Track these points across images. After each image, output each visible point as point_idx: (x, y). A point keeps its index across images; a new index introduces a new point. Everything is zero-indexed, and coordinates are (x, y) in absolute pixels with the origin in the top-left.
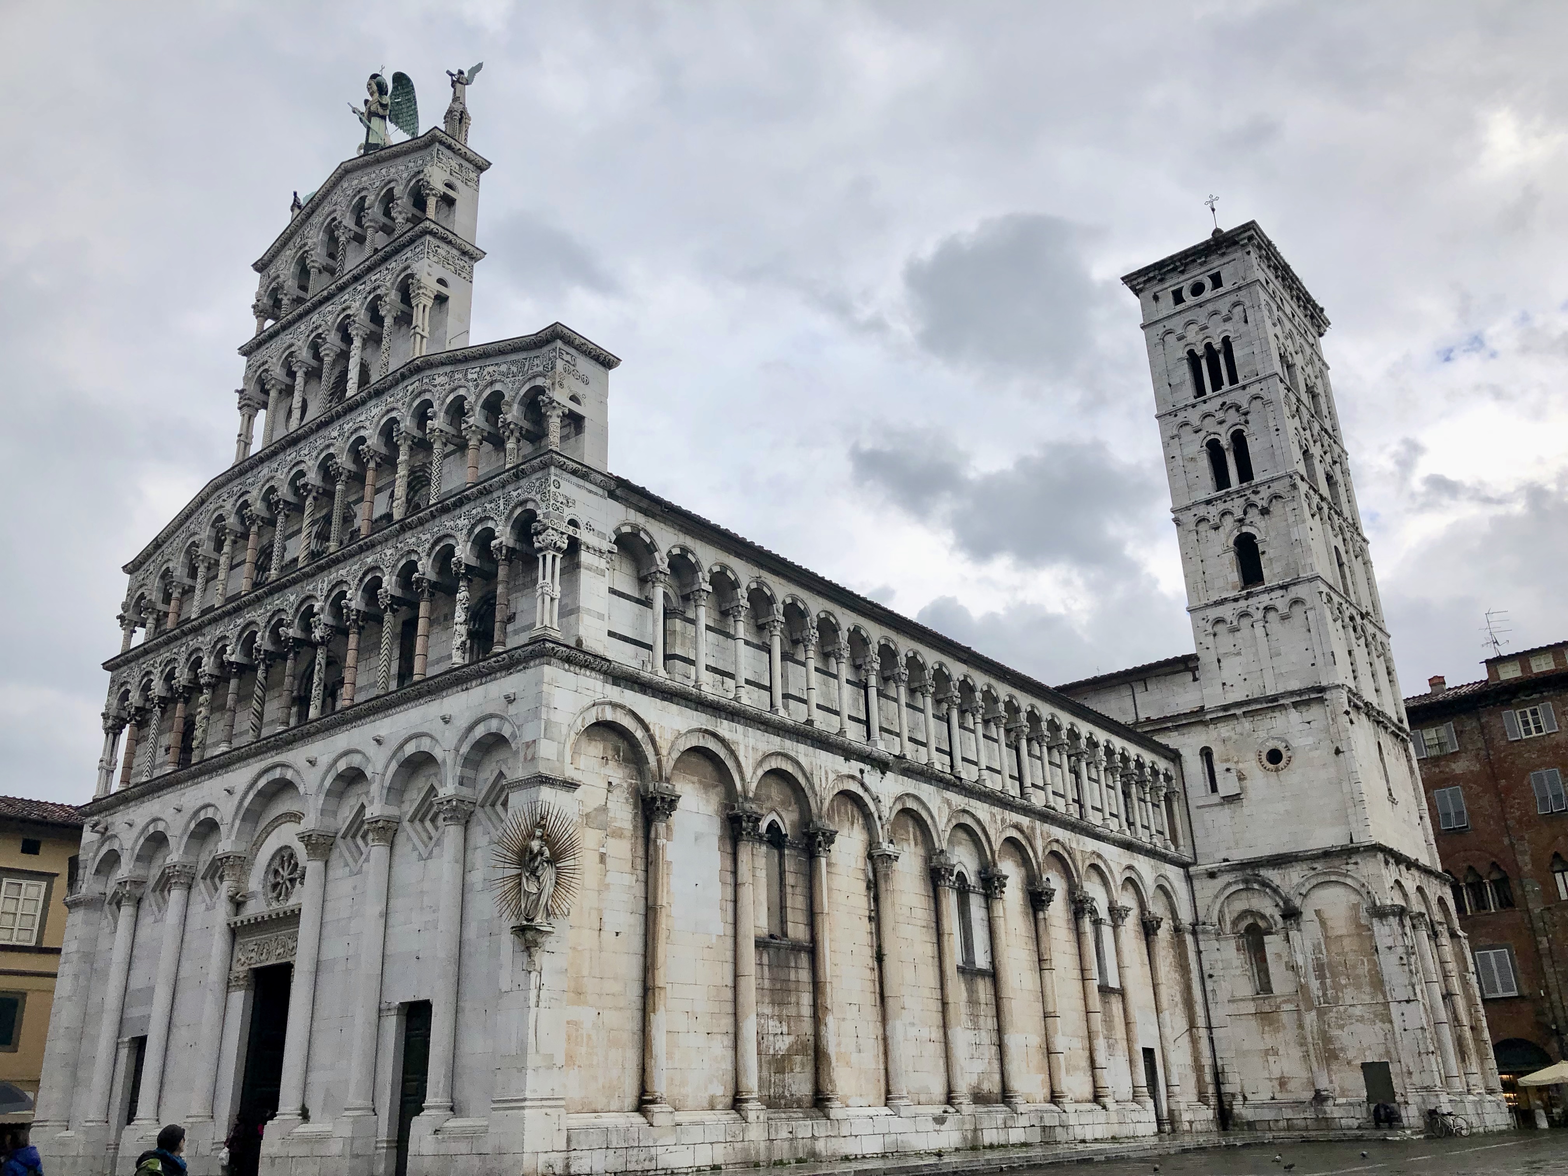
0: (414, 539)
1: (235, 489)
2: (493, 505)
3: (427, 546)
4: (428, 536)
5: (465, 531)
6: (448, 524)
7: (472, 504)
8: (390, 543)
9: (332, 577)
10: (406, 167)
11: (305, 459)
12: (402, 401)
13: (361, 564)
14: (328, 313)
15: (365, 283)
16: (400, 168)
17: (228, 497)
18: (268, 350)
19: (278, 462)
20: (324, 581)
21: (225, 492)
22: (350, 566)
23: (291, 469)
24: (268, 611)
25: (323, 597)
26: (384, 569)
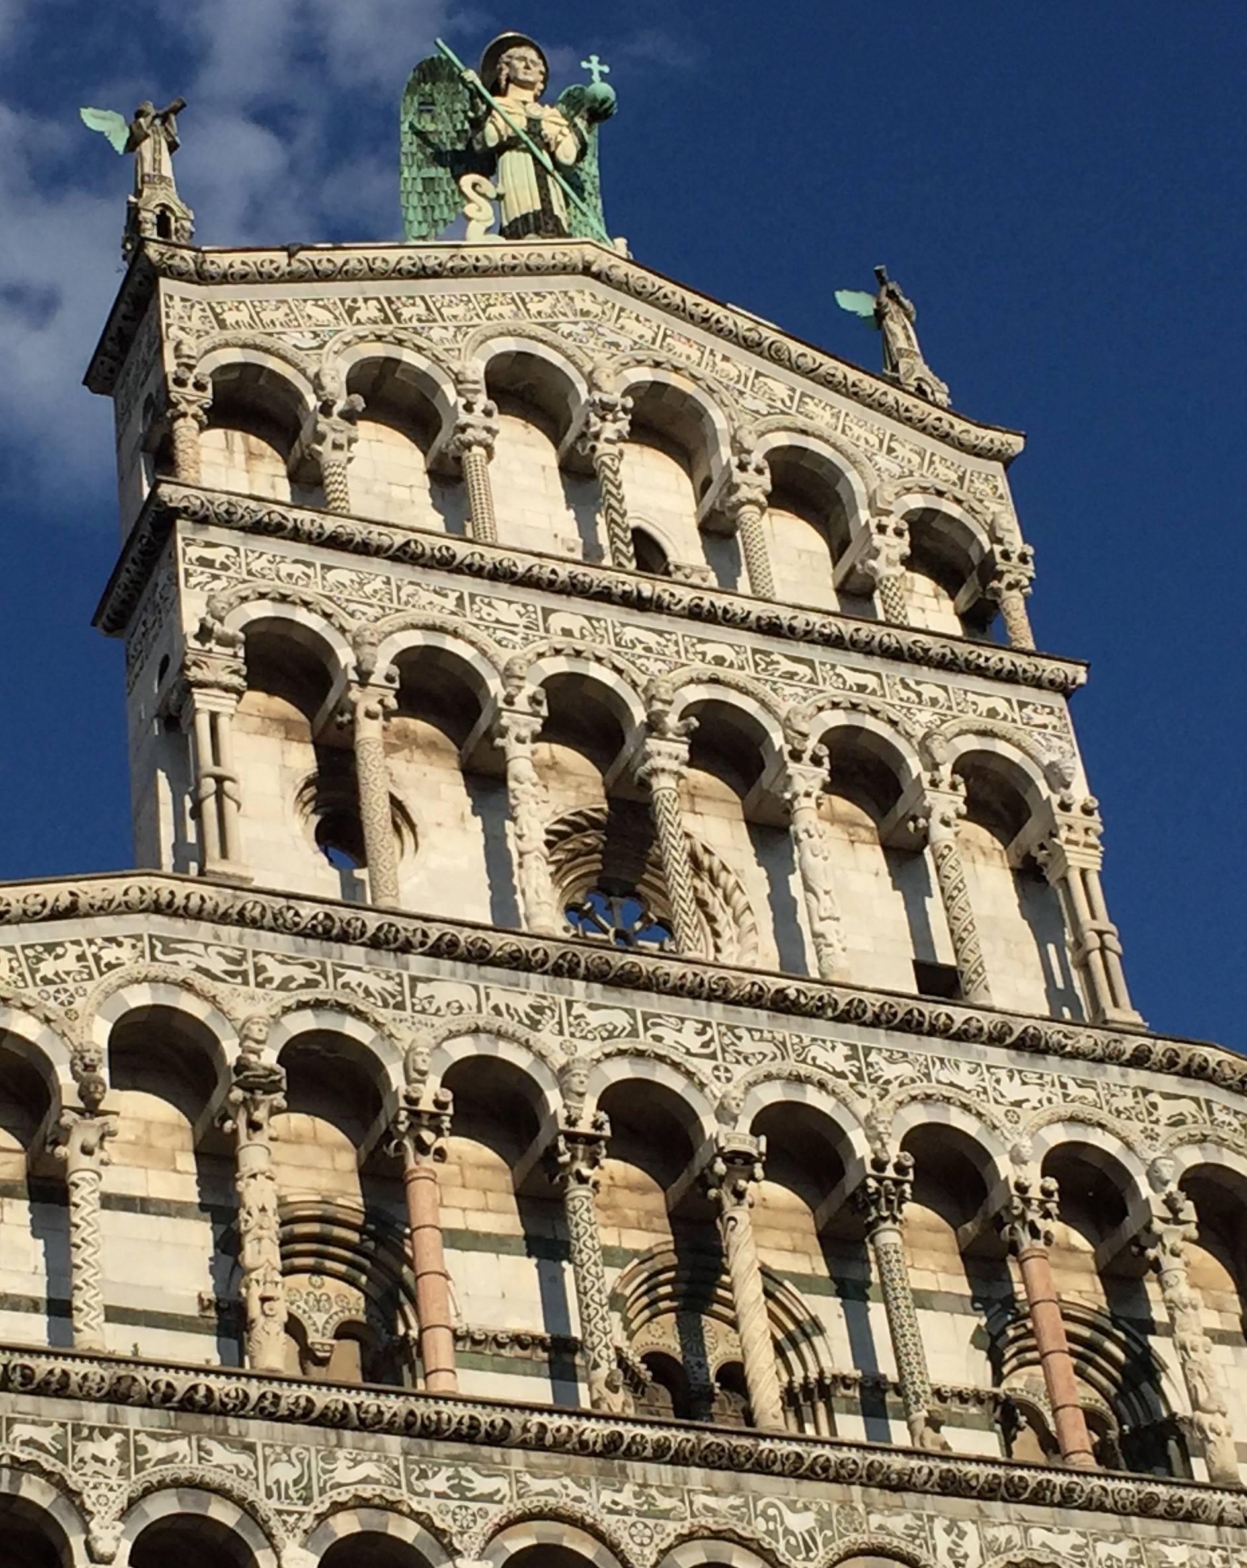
10: (881, 442)
11: (692, 1064)
12: (1141, 1126)
13: (1138, 1550)
14: (639, 647)
15: (810, 664)
16: (857, 431)
17: (226, 972)
18: (310, 572)
19: (530, 1000)
20: (962, 1534)
21: (207, 946)
22: (1083, 1535)
23: (608, 1056)
24: (665, 1515)
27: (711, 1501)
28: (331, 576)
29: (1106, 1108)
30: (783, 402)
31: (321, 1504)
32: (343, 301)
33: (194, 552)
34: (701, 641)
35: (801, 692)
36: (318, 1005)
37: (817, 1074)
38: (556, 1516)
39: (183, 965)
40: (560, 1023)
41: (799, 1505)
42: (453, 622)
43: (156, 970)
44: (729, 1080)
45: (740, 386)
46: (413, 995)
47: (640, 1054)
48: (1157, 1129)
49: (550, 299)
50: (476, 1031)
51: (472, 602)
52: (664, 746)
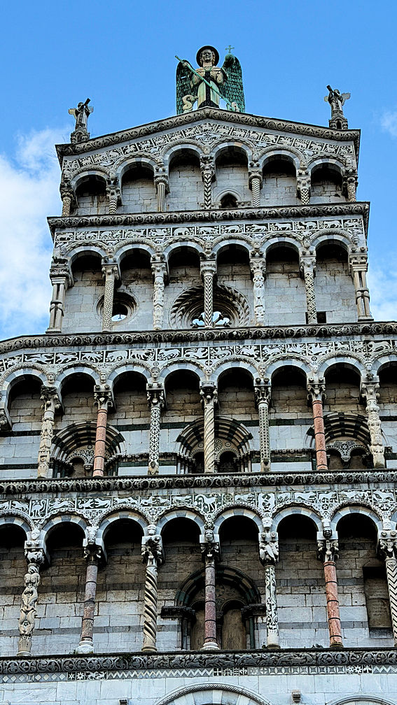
1: (62, 358)
10: (307, 145)
11: (198, 362)
12: (364, 353)
13: (336, 495)
14: (205, 233)
15: (266, 225)
16: (299, 144)
17: (47, 361)
18: (96, 234)
19: (146, 351)
20: (269, 498)
21: (41, 354)
22: (315, 492)
23: (170, 364)
24: (162, 504)
25: (270, 514)
26: (378, 510)
27: (179, 498)
28: (103, 234)
29: (351, 350)
30: (273, 141)
31: (48, 516)
32: (122, 148)
33: (59, 237)
34: (227, 226)
35: (261, 235)
36: (75, 366)
37: (243, 357)
38: (125, 509)
39: (33, 362)
40: (155, 357)
41: (211, 495)
42: (141, 239)
43: (25, 364)
44: (211, 364)
45: (258, 140)
46: (106, 357)
47: (182, 362)
48: (370, 353)
49: (194, 129)
50: (126, 364)
51: (149, 231)
52: (207, 263)
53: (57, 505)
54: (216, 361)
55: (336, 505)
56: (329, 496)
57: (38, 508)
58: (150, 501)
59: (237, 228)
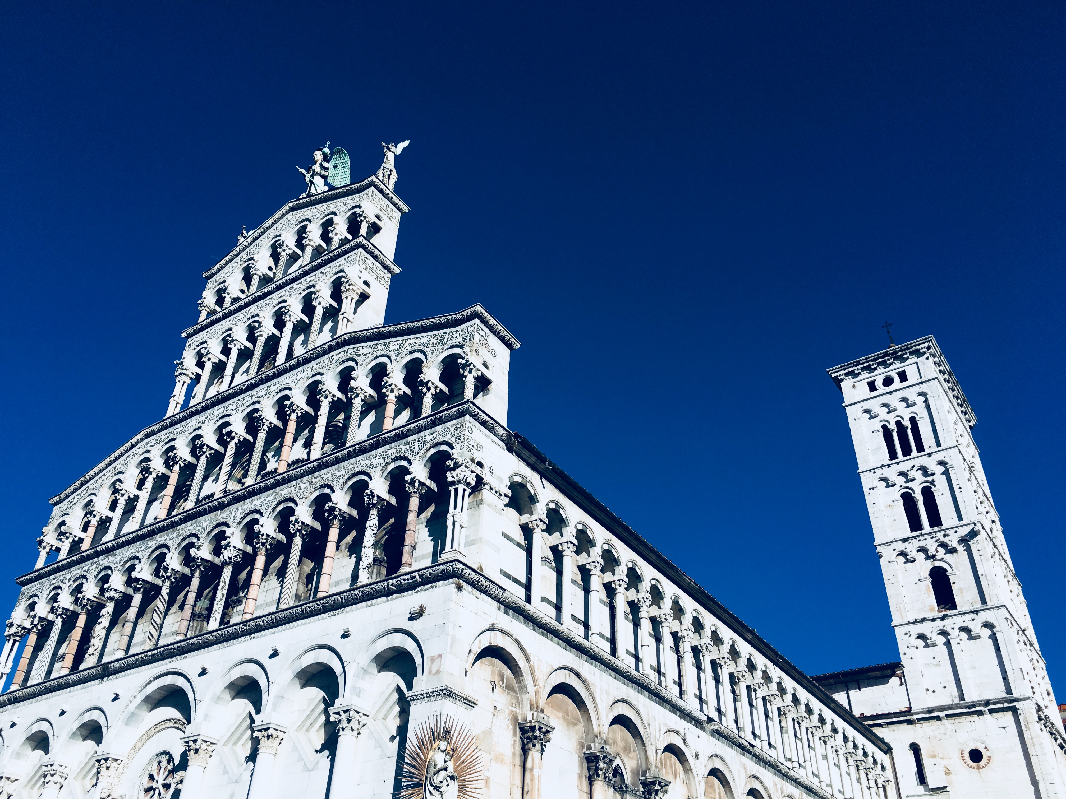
0: (329, 475)
2: (408, 447)
3: (342, 481)
4: (343, 472)
5: (379, 468)
6: (363, 463)
7: (387, 447)
8: (305, 479)
9: (246, 507)
11: (232, 413)
13: (276, 496)
14: (265, 305)
19: (205, 416)
20: (237, 511)
22: (265, 498)
23: (216, 422)
24: (181, 535)
25: (235, 524)
26: (298, 500)
29: (321, 368)
35: (296, 292)
36: (168, 442)
37: (257, 399)
38: (162, 545)
40: (209, 419)
44: (238, 412)
46: (185, 428)
47: (223, 416)
50: (194, 430)
53: (129, 553)
54: (241, 409)
55: (274, 504)
56: (271, 498)
57: (118, 558)
58: (174, 535)
59: (283, 293)
